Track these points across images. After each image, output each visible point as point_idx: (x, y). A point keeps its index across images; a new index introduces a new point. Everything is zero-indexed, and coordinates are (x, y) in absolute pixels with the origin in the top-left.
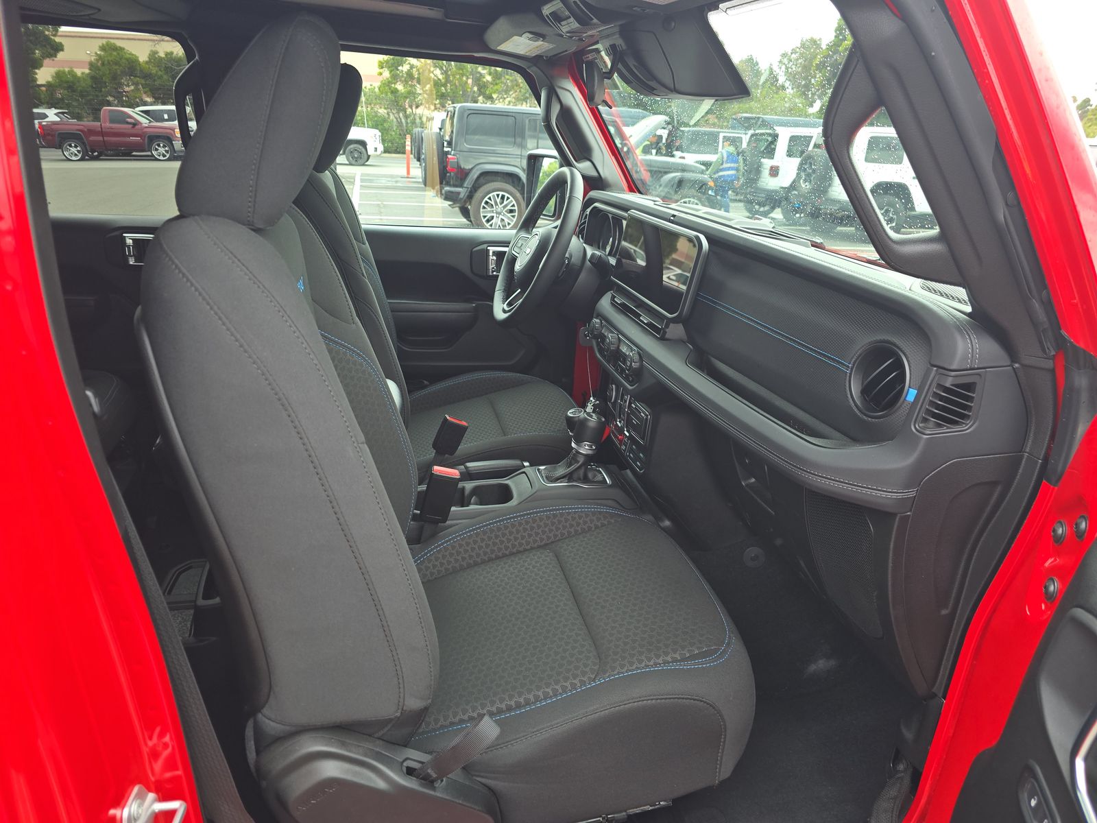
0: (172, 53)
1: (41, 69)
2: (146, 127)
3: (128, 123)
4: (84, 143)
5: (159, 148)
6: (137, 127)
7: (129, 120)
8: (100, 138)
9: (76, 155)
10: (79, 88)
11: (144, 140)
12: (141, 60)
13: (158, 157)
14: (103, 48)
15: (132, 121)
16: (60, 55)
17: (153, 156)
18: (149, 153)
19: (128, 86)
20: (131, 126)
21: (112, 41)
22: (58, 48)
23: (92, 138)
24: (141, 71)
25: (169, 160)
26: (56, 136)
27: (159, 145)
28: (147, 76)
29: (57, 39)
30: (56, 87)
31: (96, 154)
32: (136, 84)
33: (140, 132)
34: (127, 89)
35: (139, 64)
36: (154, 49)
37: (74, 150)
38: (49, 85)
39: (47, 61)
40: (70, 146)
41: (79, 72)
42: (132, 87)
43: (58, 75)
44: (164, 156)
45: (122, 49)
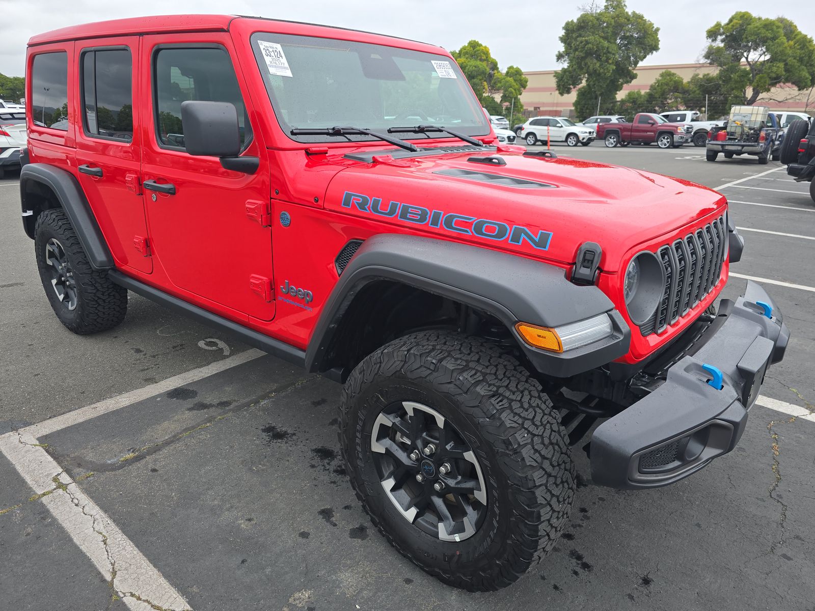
0: (708, 74)
1: (621, 91)
2: (660, 126)
3: (649, 123)
4: (619, 137)
5: (664, 140)
6: (654, 126)
7: (650, 121)
8: (629, 133)
9: (612, 144)
10: (639, 102)
11: (655, 134)
12: (685, 81)
13: (661, 146)
14: (662, 75)
15: (652, 122)
16: (634, 82)
17: (658, 145)
18: (656, 144)
19: (671, 99)
20: (651, 125)
21: (669, 70)
22: (634, 77)
23: (625, 133)
24: (683, 88)
25: (668, 148)
26: (605, 132)
27: (664, 138)
28: (685, 92)
29: (635, 72)
30: (626, 102)
31: (626, 143)
32: (676, 98)
33: (655, 129)
34: (670, 101)
35: (682, 84)
36: (696, 73)
37: (612, 140)
38: (622, 101)
39: (625, 85)
40: (611, 138)
41: (643, 92)
42: (673, 100)
43: (629, 94)
44: (665, 145)
45: (674, 74)
